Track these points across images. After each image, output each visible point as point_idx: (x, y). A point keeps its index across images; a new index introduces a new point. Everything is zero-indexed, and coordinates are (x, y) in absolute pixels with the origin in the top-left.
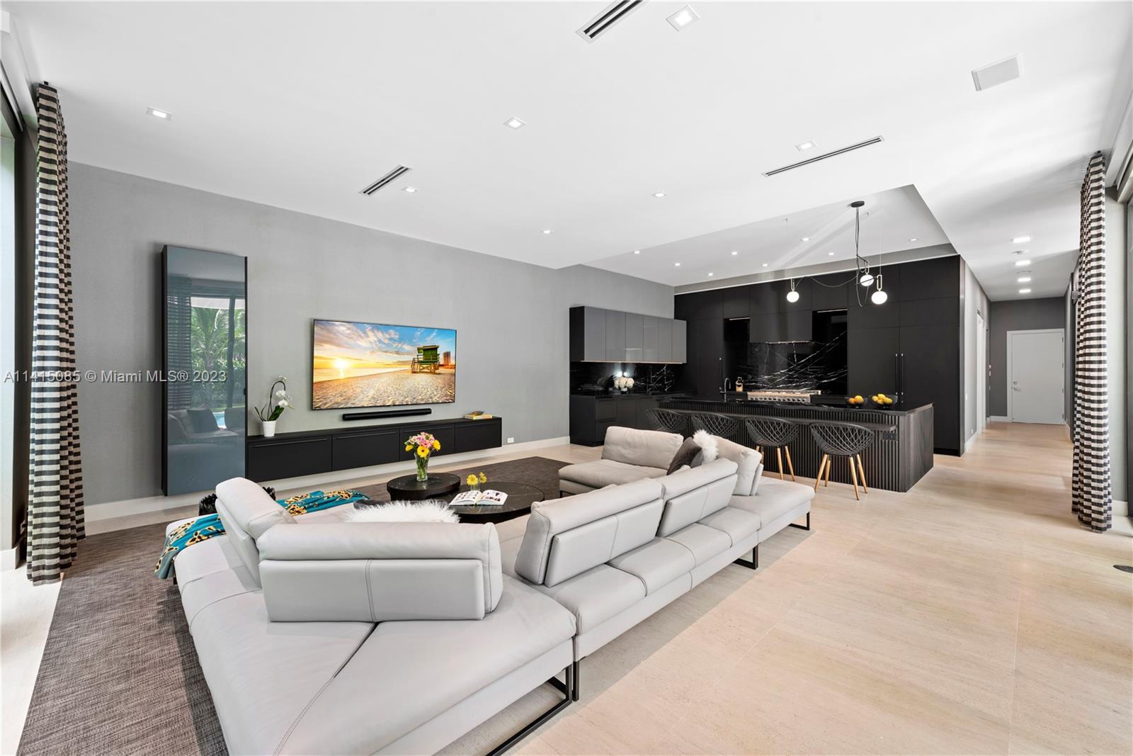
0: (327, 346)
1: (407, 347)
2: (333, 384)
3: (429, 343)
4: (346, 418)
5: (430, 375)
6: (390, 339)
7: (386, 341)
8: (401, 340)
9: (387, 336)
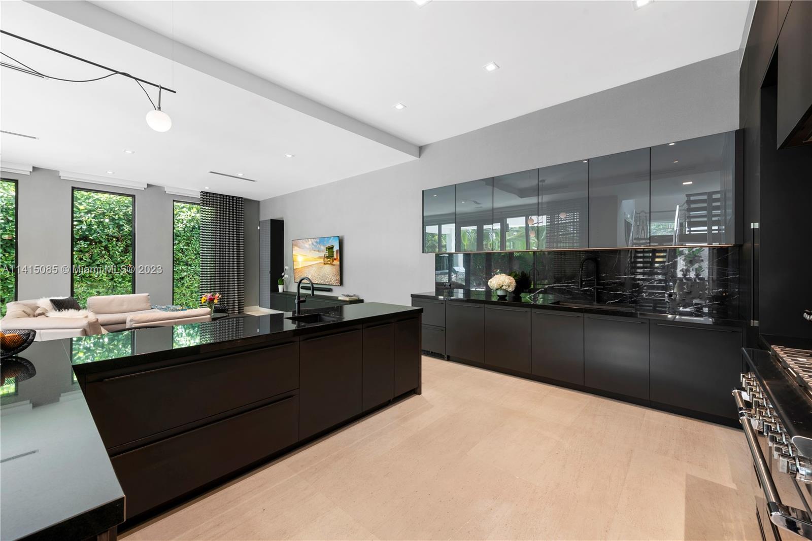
1: (322, 248)
3: (330, 244)
5: (331, 266)
8: (320, 244)
9: (315, 241)
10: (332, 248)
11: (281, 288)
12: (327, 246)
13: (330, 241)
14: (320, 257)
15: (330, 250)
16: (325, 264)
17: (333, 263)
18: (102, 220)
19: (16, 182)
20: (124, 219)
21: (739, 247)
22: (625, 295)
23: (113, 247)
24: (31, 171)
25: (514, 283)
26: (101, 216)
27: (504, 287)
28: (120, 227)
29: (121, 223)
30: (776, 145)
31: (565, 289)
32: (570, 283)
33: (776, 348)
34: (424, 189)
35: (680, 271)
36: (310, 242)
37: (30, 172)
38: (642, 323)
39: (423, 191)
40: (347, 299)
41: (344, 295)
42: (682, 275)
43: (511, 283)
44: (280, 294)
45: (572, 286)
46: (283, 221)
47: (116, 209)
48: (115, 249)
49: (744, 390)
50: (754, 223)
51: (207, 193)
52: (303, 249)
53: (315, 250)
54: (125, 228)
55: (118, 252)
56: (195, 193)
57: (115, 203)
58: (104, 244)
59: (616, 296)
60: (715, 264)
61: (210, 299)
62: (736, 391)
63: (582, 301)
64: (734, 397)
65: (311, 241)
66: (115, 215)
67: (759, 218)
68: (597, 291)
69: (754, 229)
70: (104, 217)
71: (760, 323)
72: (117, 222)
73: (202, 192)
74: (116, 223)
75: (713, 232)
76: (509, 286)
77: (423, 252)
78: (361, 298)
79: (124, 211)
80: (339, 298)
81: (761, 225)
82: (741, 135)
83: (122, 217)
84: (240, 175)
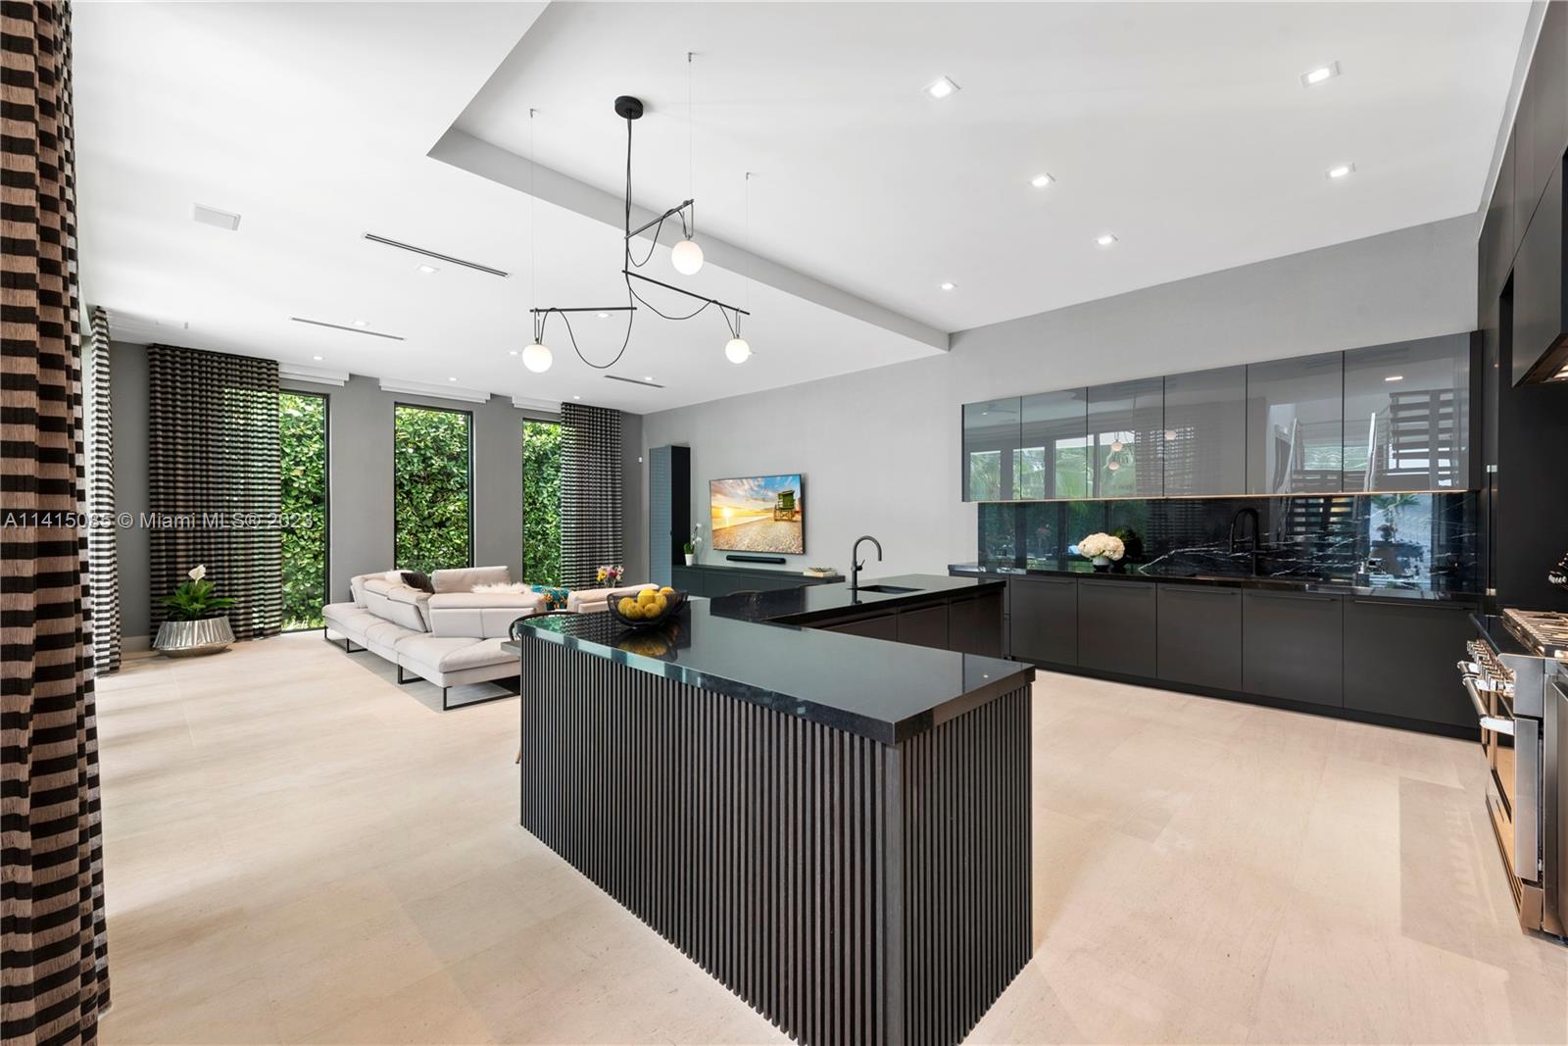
0: (719, 496)
1: (771, 494)
2: (723, 532)
3: (786, 489)
4: (729, 558)
5: (789, 523)
6: (759, 486)
7: (756, 489)
8: (766, 487)
9: (756, 483)
10: (791, 494)
11: (689, 559)
12: (781, 492)
13: (786, 484)
14: (767, 510)
15: (787, 498)
16: (776, 520)
17: (794, 519)
18: (404, 450)
19: (326, 397)
20: (432, 448)
21: (1475, 493)
22: (1300, 563)
23: (417, 493)
24: (347, 379)
25: (1122, 548)
26: (403, 444)
27: (1107, 553)
28: (425, 460)
29: (428, 454)
30: (1511, 382)
31: (1203, 556)
32: (1212, 546)
33: (1510, 612)
34: (965, 403)
35: (1379, 529)
36: (747, 487)
37: (345, 382)
38: (1332, 600)
39: (963, 406)
40: (821, 575)
41: (812, 569)
42: (1382, 536)
43: (1118, 546)
44: (689, 567)
45: (1215, 550)
46: (689, 449)
47: (422, 432)
48: (420, 496)
49: (1473, 661)
50: (1490, 464)
51: (570, 405)
52: (733, 497)
53: (756, 499)
54: (434, 462)
55: (426, 501)
56: (553, 405)
57: (419, 422)
58: (406, 488)
59: (1286, 566)
60: (1443, 517)
61: (611, 574)
62: (1462, 662)
63: (1232, 574)
64: (1465, 687)
65: (749, 484)
66: (420, 442)
67: (1497, 461)
68: (1257, 558)
69: (1490, 473)
70: (407, 445)
71: (1497, 592)
72: (423, 452)
73: (564, 403)
74: (421, 455)
75: (1440, 473)
76: (1115, 552)
77: (963, 500)
78: (840, 574)
79: (432, 435)
80: (805, 574)
81: (1499, 468)
82: (1478, 339)
83: (430, 445)
84: (648, 379)
